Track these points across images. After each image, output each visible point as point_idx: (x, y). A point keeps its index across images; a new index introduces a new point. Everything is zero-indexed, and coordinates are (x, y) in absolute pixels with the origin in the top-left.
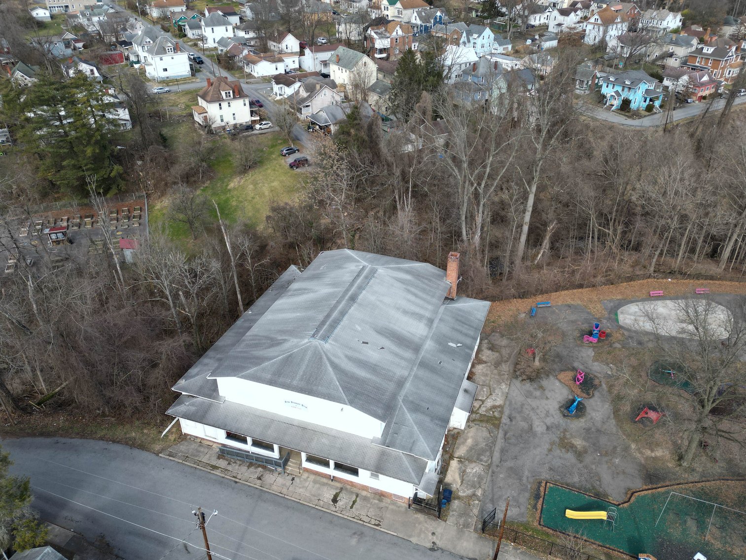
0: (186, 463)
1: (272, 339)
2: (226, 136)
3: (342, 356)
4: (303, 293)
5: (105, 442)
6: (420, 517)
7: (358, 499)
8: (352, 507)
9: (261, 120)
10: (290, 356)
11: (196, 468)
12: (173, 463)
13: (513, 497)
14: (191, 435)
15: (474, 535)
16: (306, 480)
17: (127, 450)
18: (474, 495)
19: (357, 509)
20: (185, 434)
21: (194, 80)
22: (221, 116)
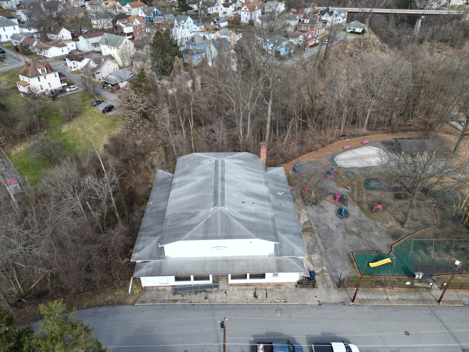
0: (155, 304)
1: (188, 214)
2: (47, 98)
3: (237, 213)
4: (186, 184)
5: (92, 308)
6: (304, 290)
7: (267, 292)
8: (267, 297)
9: (68, 85)
10: (208, 220)
11: (163, 305)
12: (147, 306)
13: (342, 265)
14: (148, 287)
15: (335, 290)
16: (233, 290)
17: (111, 309)
18: (323, 270)
19: (270, 297)
20: (144, 287)
21: (4, 64)
22: (41, 86)
